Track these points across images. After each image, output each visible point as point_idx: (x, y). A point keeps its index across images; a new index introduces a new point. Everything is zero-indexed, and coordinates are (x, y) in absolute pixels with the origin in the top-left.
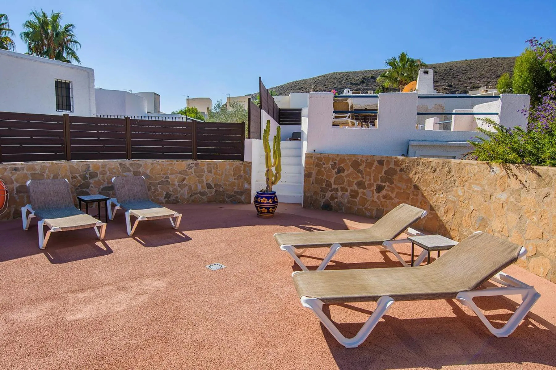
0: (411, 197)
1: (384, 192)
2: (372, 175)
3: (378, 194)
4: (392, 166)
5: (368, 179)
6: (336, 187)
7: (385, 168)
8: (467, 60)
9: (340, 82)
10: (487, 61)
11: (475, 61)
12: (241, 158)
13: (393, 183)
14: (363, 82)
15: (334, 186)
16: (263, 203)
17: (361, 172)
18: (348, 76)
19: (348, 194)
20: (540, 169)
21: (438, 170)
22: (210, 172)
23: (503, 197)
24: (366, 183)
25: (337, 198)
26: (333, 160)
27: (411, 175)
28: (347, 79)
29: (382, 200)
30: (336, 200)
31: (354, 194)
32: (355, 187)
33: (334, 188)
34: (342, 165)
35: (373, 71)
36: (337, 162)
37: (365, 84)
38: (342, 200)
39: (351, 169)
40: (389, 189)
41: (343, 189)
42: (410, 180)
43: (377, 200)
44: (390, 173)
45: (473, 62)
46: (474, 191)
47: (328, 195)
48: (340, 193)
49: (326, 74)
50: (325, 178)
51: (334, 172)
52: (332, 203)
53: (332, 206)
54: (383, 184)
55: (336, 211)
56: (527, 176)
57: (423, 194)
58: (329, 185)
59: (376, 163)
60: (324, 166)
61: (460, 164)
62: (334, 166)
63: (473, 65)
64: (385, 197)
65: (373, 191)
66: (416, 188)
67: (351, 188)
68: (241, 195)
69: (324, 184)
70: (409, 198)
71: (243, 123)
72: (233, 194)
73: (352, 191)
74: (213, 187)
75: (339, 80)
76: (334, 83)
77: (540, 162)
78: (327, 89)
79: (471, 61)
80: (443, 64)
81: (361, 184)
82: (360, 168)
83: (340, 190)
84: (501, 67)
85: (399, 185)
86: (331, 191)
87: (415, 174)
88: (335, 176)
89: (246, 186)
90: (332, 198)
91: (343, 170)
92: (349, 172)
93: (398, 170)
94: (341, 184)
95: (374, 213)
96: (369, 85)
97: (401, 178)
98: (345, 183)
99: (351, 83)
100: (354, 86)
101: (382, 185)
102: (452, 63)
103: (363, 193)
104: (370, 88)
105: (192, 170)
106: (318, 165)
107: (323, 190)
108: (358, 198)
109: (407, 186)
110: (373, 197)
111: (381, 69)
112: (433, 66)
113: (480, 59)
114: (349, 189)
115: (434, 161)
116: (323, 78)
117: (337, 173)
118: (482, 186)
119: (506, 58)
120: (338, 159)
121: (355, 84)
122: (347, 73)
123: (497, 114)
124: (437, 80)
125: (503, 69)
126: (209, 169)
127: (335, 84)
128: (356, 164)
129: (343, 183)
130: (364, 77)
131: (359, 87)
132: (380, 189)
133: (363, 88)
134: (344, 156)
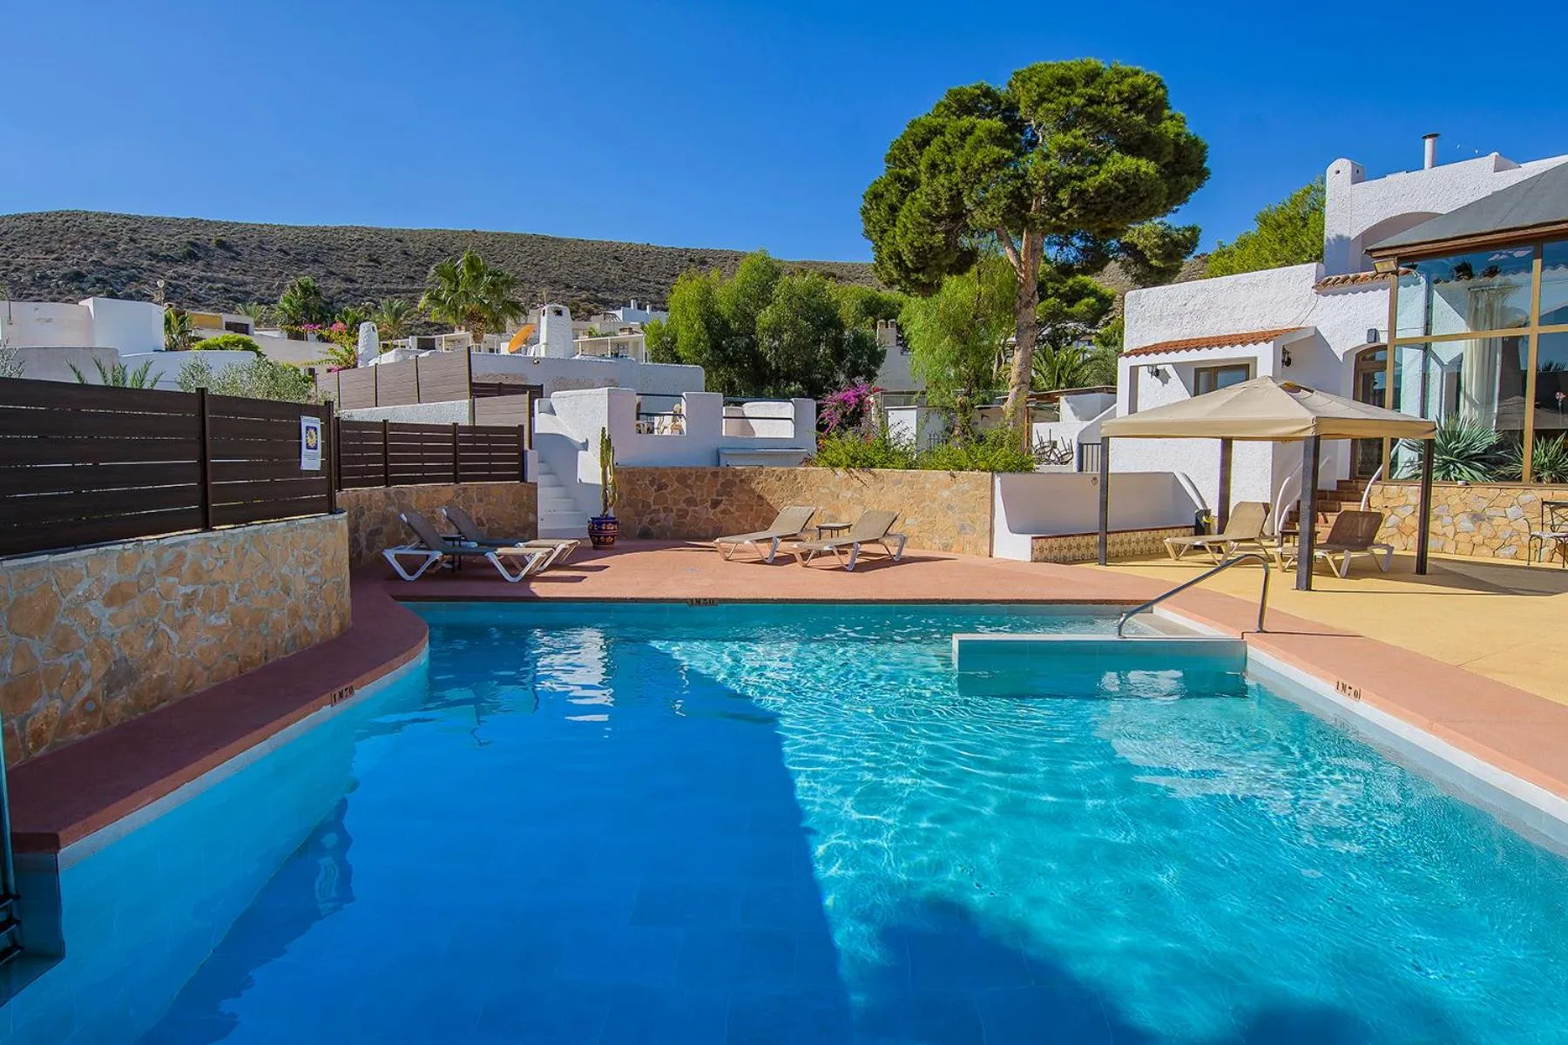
0: (755, 507)
1: (722, 507)
2: (705, 489)
3: (713, 511)
4: (730, 477)
5: (699, 493)
6: (657, 507)
7: (721, 480)
8: (476, 233)
9: (107, 246)
10: (523, 240)
11: (497, 237)
12: (522, 477)
13: (732, 496)
14: (191, 256)
15: (653, 507)
16: (610, 530)
17: (690, 487)
18: (134, 230)
19: (673, 514)
20: (876, 470)
21: (783, 478)
22: (481, 500)
23: (849, 494)
24: (698, 500)
25: (659, 521)
26: (651, 474)
27: (753, 485)
28: (132, 240)
29: (720, 516)
30: (658, 524)
31: (683, 514)
32: (683, 506)
33: (654, 510)
34: (663, 481)
35: (219, 225)
36: (656, 477)
37: (200, 264)
38: (665, 523)
39: (676, 485)
40: (727, 502)
41: (665, 510)
42: (753, 491)
43: (713, 517)
44: (728, 485)
45: (491, 239)
46: (823, 494)
47: (646, 519)
48: (662, 515)
49: (47, 210)
50: (640, 497)
51: (653, 489)
52: (653, 529)
53: (652, 533)
54: (720, 498)
55: (658, 538)
56: (865, 477)
57: (768, 504)
58: (646, 505)
59: (709, 475)
60: (638, 483)
61: (806, 471)
62: (652, 482)
63: (492, 246)
64: (723, 512)
65: (706, 507)
66: (760, 497)
67: (679, 507)
68: (524, 532)
69: (640, 505)
70: (752, 510)
71: (521, 427)
72: (513, 531)
73: (679, 510)
74: (485, 522)
75: (103, 240)
76: (86, 247)
77: (873, 466)
78: (60, 264)
79: (486, 235)
80: (420, 233)
81: (690, 501)
82: (689, 482)
83: (662, 510)
84: (555, 259)
85: (740, 496)
86: (649, 514)
87: (758, 483)
88: (655, 494)
89: (531, 518)
90: (652, 522)
91: (666, 486)
92: (675, 487)
93: (738, 481)
94: (664, 503)
95: (710, 533)
96: (214, 268)
97: (742, 490)
98: (669, 502)
99: (150, 254)
100: (163, 264)
101: (718, 500)
102: (444, 233)
103: (695, 511)
104: (222, 275)
105: (460, 499)
106: (630, 482)
107: (638, 514)
108: (688, 518)
109: (750, 497)
110: (707, 513)
111: (245, 222)
112: (396, 236)
113: (506, 235)
114: (674, 509)
115: (779, 470)
116: (35, 224)
117: (657, 491)
118: (828, 488)
119: (560, 240)
120: (658, 473)
121: (165, 259)
122: (128, 217)
123: (790, 419)
124: (413, 275)
125: (560, 266)
126: (479, 497)
127: (92, 251)
128: (682, 478)
129: (666, 502)
130: (191, 239)
131: (182, 269)
132: (715, 504)
133: (196, 273)
134: (666, 469)
